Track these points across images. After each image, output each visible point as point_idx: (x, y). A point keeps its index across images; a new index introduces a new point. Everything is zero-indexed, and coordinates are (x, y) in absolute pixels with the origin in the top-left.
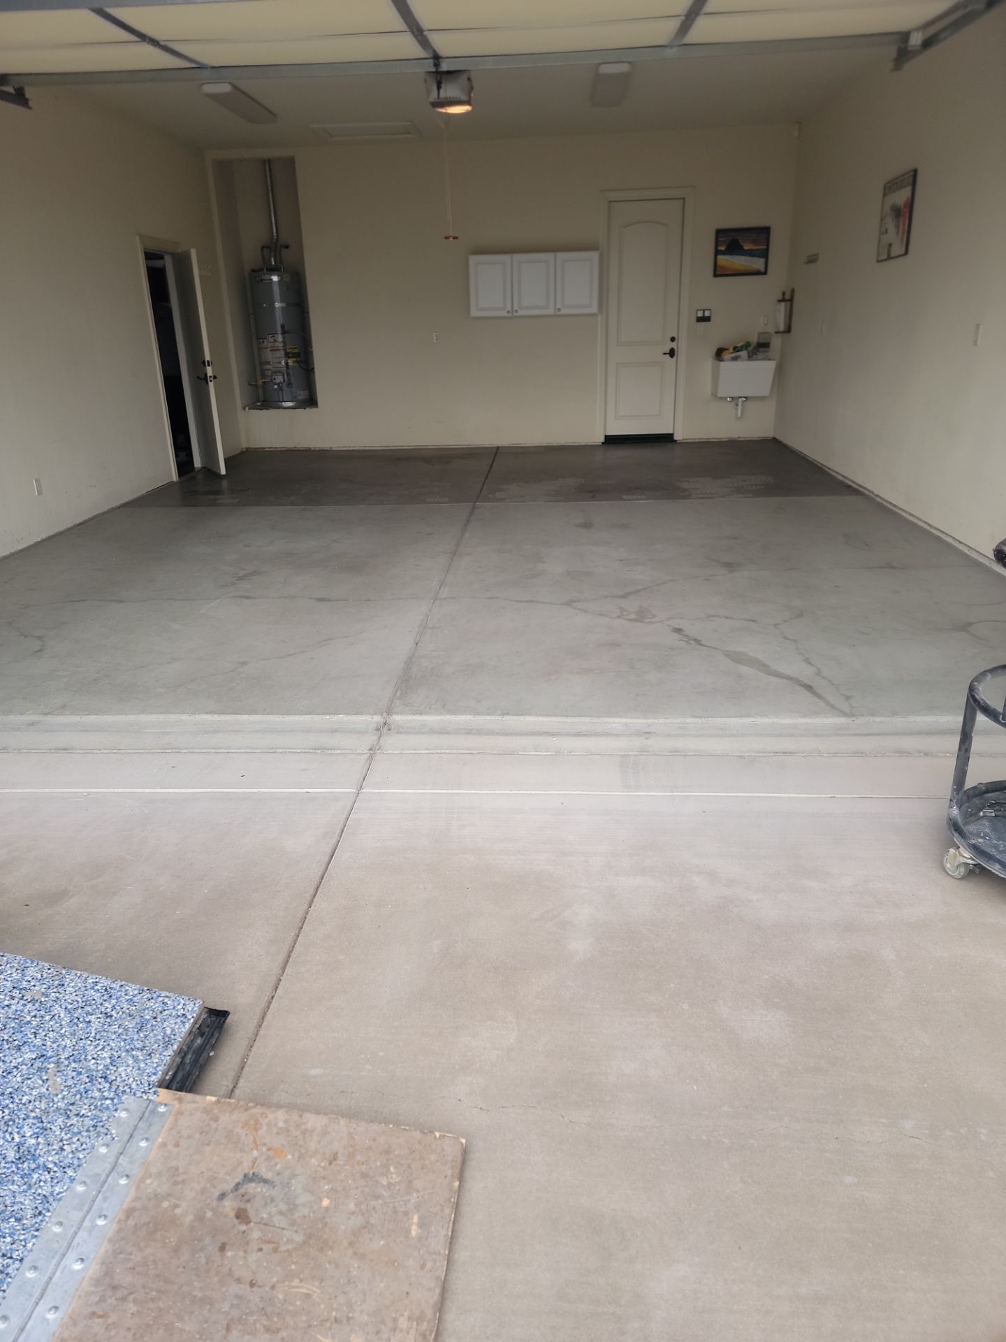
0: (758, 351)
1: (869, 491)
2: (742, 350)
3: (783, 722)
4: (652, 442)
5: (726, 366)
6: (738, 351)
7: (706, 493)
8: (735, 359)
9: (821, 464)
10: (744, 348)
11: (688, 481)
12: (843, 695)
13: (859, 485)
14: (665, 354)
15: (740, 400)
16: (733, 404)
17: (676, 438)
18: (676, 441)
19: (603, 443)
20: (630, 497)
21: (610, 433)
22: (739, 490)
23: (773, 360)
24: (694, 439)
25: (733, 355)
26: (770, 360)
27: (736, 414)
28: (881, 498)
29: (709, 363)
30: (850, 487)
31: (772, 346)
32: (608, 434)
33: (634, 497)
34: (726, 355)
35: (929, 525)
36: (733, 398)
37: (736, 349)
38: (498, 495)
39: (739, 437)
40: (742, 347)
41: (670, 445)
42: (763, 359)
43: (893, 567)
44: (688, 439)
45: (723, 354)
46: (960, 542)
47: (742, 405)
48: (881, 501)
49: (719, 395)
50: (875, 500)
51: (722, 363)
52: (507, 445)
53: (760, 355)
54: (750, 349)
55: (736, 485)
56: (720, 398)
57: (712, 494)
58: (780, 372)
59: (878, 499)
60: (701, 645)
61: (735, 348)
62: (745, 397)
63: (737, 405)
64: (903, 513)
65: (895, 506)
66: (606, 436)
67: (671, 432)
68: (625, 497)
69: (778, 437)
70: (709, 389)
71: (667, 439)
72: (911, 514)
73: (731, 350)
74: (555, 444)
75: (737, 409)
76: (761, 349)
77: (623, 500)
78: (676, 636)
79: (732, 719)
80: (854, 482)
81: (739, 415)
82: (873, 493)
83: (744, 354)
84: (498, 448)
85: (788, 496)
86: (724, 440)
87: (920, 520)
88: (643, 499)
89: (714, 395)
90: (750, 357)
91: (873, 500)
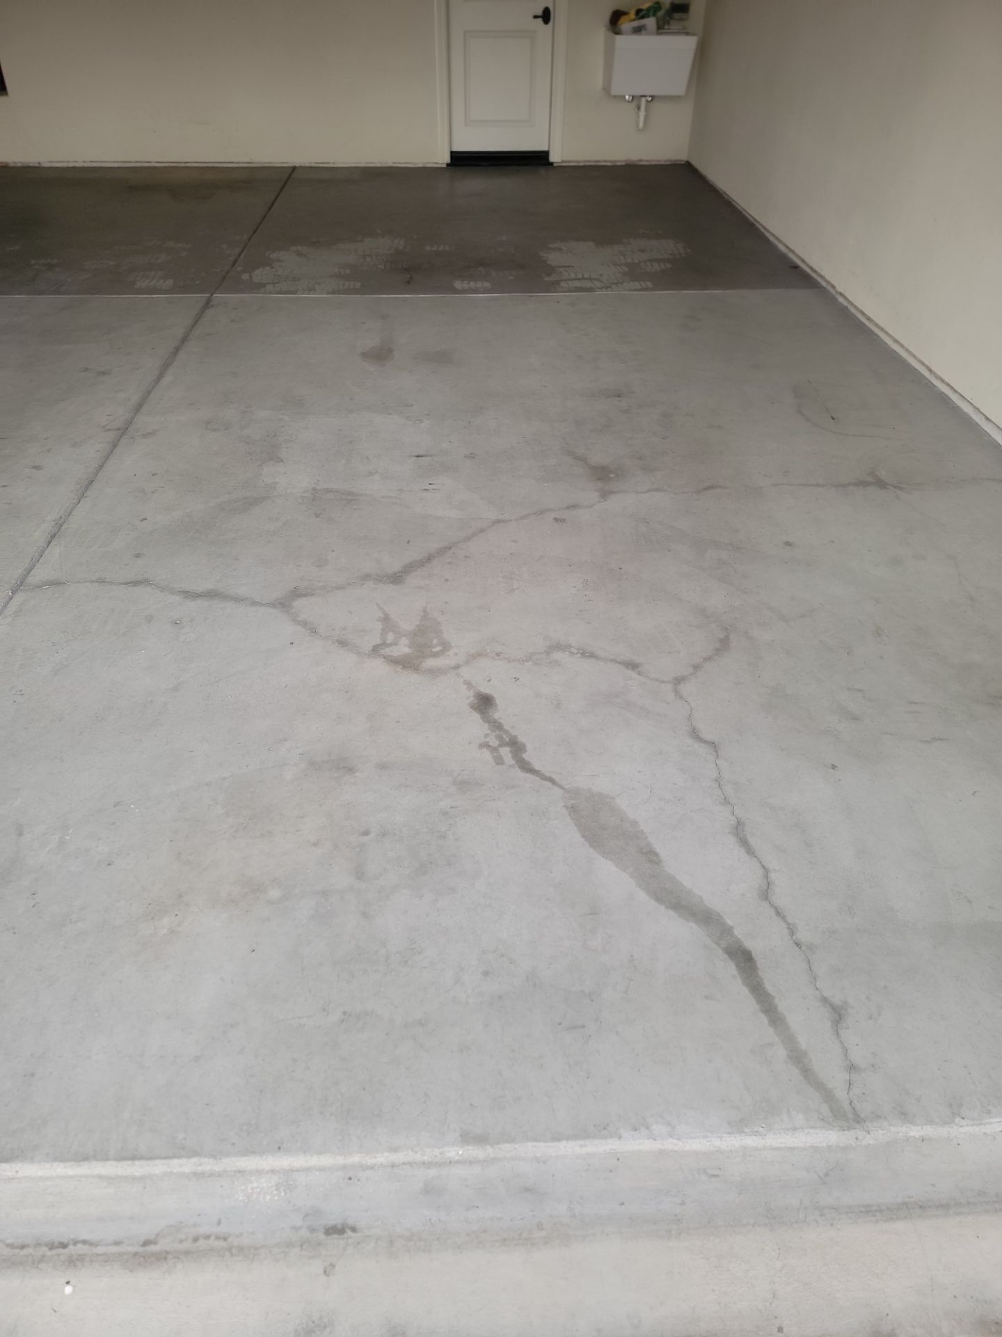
0: (671, 18)
1: (828, 282)
2: (648, 17)
3: (688, 1148)
4: (518, 165)
5: (626, 42)
6: (643, 17)
7: (583, 278)
8: (638, 30)
9: (755, 219)
10: (652, 12)
11: (560, 250)
12: (825, 1000)
13: (811, 268)
14: (536, 17)
15: (643, 100)
16: (633, 105)
17: (554, 158)
18: (552, 164)
19: (448, 165)
20: (465, 285)
21: (459, 148)
22: (634, 273)
23: (694, 35)
24: (578, 162)
25: (636, 24)
26: (687, 34)
27: (638, 123)
28: (846, 298)
29: (601, 32)
30: (796, 267)
31: (692, 9)
32: (457, 148)
33: (472, 284)
34: (626, 24)
35: (930, 370)
36: (633, 97)
37: (640, 14)
38: (259, 275)
39: (640, 160)
40: (648, 10)
41: (542, 171)
42: (678, 33)
43: (881, 484)
44: (569, 162)
45: (620, 22)
46: (987, 419)
47: (647, 110)
48: (846, 304)
49: (613, 92)
50: (837, 300)
51: (618, 37)
52: (307, 165)
53: (674, 26)
54: (660, 13)
55: (629, 260)
56: (615, 97)
57: (590, 279)
58: (702, 55)
59: (841, 300)
60: (526, 767)
61: (638, 12)
62: (650, 96)
63: (639, 108)
64: (882, 335)
65: (869, 319)
66: (452, 153)
67: (546, 149)
68: (458, 284)
69: (694, 163)
70: (599, 81)
71: (539, 159)
72: (896, 341)
73: (632, 15)
74: (379, 165)
75: (638, 117)
76: (677, 15)
77: (455, 291)
78: (475, 727)
79: (563, 1144)
80: (803, 261)
81: (641, 125)
82: (834, 287)
83: (650, 22)
84: (294, 168)
85: (705, 287)
86: (619, 164)
87: (914, 356)
88: (486, 291)
89: (607, 89)
90: (661, 28)
91: (834, 300)
